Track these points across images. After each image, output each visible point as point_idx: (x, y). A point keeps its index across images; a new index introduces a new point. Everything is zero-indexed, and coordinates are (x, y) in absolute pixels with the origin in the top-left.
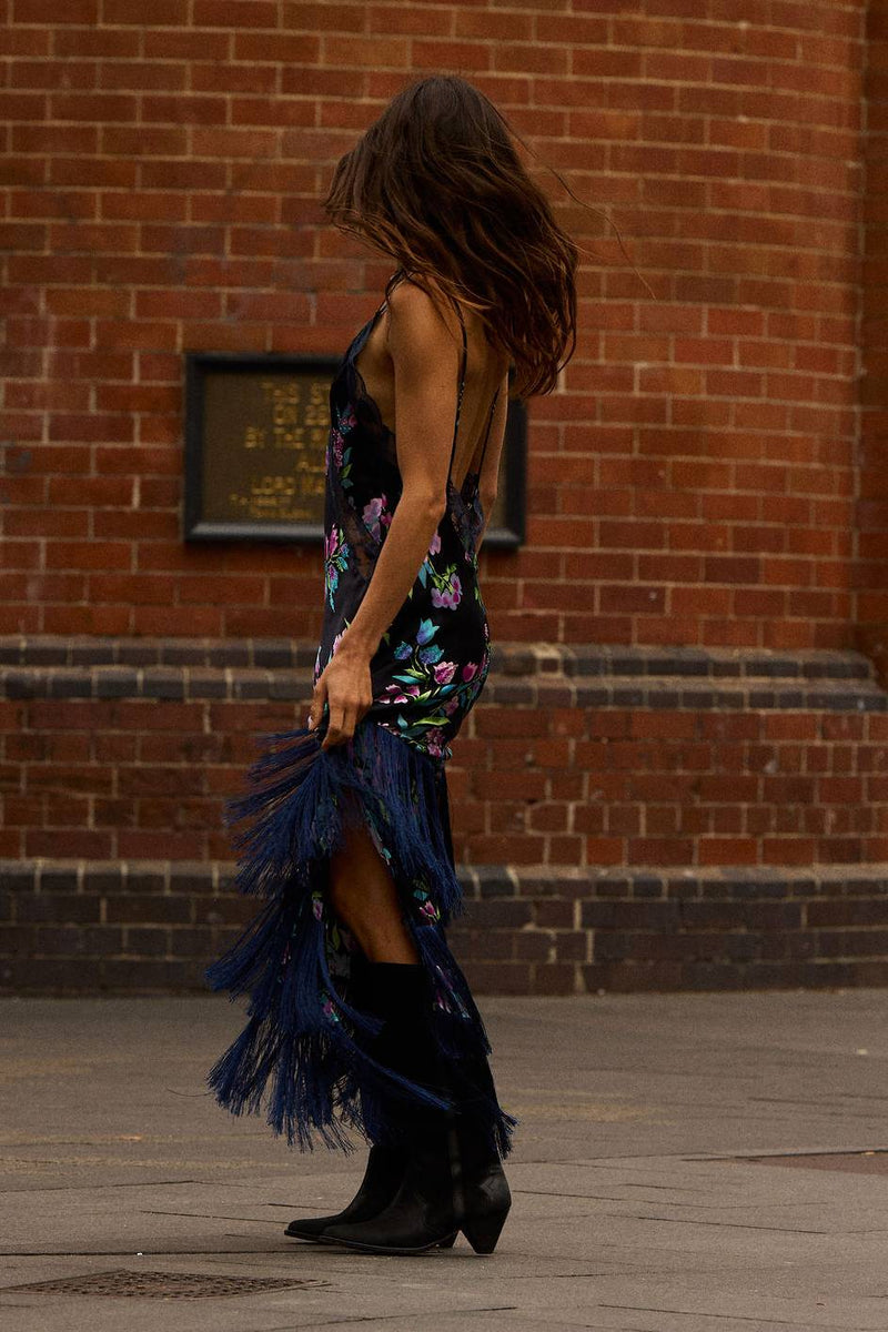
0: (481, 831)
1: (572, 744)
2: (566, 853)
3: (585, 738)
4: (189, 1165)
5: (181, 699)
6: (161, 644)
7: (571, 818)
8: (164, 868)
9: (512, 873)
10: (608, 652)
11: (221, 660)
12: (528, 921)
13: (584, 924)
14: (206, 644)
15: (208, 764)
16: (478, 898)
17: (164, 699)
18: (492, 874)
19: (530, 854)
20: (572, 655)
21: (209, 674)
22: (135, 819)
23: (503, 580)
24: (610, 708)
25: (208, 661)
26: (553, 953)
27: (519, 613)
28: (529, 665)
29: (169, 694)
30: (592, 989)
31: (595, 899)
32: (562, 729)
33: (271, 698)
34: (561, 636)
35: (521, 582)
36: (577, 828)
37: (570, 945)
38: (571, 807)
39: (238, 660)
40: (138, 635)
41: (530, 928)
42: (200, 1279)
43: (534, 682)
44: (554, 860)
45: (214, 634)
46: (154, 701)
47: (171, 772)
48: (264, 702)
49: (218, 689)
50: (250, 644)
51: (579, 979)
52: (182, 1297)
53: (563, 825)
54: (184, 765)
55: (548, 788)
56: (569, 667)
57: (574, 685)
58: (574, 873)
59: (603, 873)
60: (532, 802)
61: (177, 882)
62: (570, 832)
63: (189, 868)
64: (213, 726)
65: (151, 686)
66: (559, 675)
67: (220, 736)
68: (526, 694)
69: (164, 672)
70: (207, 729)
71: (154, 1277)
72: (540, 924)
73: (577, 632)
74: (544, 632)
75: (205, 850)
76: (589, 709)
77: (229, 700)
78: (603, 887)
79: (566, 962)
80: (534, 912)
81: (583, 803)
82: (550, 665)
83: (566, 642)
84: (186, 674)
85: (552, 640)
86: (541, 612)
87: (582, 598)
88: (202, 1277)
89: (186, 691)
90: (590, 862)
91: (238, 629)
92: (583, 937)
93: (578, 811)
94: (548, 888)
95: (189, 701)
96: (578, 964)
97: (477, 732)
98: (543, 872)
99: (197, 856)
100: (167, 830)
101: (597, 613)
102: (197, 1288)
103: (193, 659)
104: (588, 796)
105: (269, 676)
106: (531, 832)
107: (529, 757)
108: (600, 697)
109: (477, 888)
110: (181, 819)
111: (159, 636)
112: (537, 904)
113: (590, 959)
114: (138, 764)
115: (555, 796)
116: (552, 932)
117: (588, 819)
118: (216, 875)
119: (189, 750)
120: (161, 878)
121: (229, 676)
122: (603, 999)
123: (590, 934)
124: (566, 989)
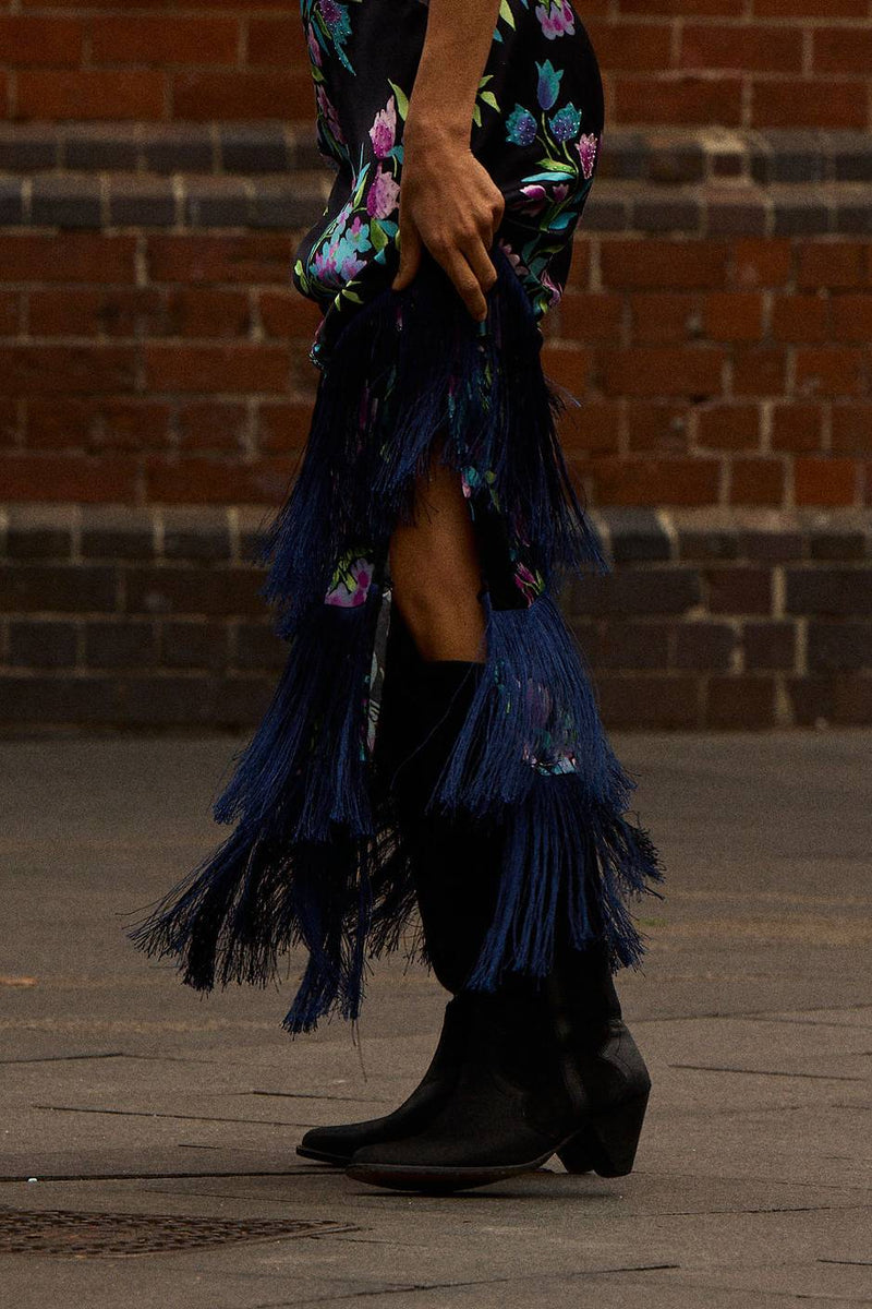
0: (611, 450)
1: (768, 302)
2: (759, 488)
3: (790, 289)
4: (118, 1026)
5: (96, 229)
6: (62, 134)
7: (766, 427)
8: (69, 518)
9: (666, 522)
10: (828, 142)
11: (165, 160)
12: (694, 602)
13: (790, 609)
14: (138, 133)
15: (144, 340)
16: (610, 567)
17: (66, 229)
18: (632, 523)
19: (695, 489)
20: (766, 148)
21: (143, 184)
22: (20, 435)
23: (648, 20)
24: (831, 239)
25: (142, 161)
26: (737, 658)
27: (675, 75)
28: (692, 165)
29: (77, 220)
30: (804, 720)
31: (808, 564)
32: (750, 274)
33: (253, 226)
34: (747, 114)
35: (677, 23)
36: (777, 443)
37: (767, 645)
38: (766, 407)
39: (195, 160)
40: (21, 119)
41: (697, 615)
42: (138, 1221)
43: (698, 195)
44: (739, 498)
45: (151, 115)
46: (53, 232)
47: (80, 354)
48: (238, 232)
49: (158, 210)
50: (214, 133)
51: (782, 704)
52: (106, 1253)
53: (752, 437)
54: (102, 341)
55: (727, 375)
56: (760, 169)
57: (770, 198)
58: (772, 522)
59: (822, 520)
60: (698, 399)
61: (94, 542)
62: (764, 450)
63: (114, 517)
64: (153, 273)
65: (44, 207)
66: (745, 181)
67: (165, 291)
68: (688, 215)
69: (64, 183)
70: (142, 279)
71: (61, 1219)
72: (715, 608)
73: (775, 108)
74: (719, 108)
75: (141, 487)
76: (797, 240)
77: (180, 230)
78: (821, 545)
79: (761, 674)
80: (704, 589)
81: (787, 401)
82: (728, 165)
83: (754, 126)
84: (105, 186)
85: (732, 122)
86: (711, 75)
87: (783, 50)
88: (140, 1217)
89: (106, 215)
90: (801, 501)
91: (193, 107)
92: (787, 632)
93: (779, 415)
94: (727, 545)
95: (111, 232)
96: (779, 676)
97: (605, 281)
98: (719, 519)
99: (127, 498)
100: (76, 453)
101: (808, 74)
102: (131, 1237)
103: (117, 159)
104: (795, 388)
105: (248, 188)
106: (698, 452)
107: (694, 323)
108: (813, 219)
109: (607, 548)
110: (98, 434)
111: (59, 120)
112: (710, 575)
113: (801, 668)
114: (24, 340)
115: (738, 388)
116: (735, 623)
117: (795, 428)
118: (159, 529)
119: (112, 315)
120: (66, 536)
121: (179, 188)
122: (824, 737)
123: (801, 625)
124: (761, 719)
